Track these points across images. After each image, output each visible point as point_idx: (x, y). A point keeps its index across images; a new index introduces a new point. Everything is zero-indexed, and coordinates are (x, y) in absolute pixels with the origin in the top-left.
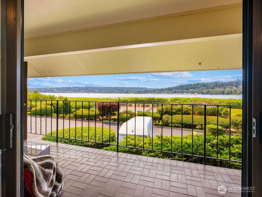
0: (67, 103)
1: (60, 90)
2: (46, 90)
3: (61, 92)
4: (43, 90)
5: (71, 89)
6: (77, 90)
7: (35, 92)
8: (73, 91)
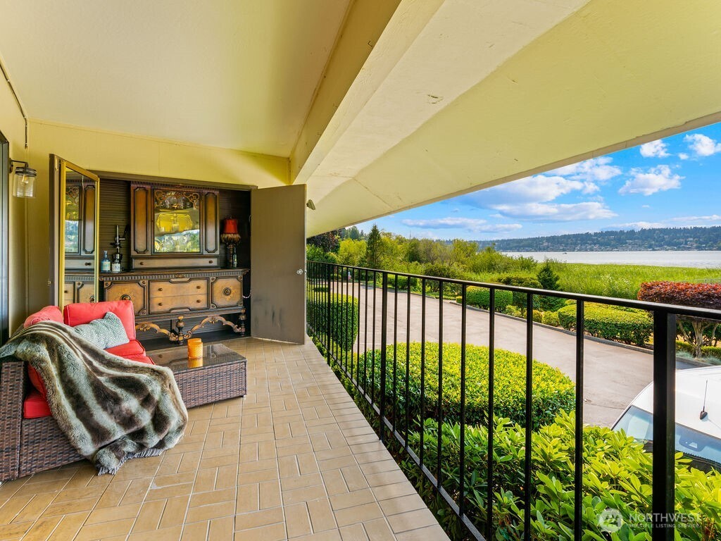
0: (550, 280)
1: (558, 242)
2: (521, 244)
3: (561, 248)
4: (515, 245)
5: (593, 240)
6: (613, 243)
7: (489, 250)
8: (598, 245)
